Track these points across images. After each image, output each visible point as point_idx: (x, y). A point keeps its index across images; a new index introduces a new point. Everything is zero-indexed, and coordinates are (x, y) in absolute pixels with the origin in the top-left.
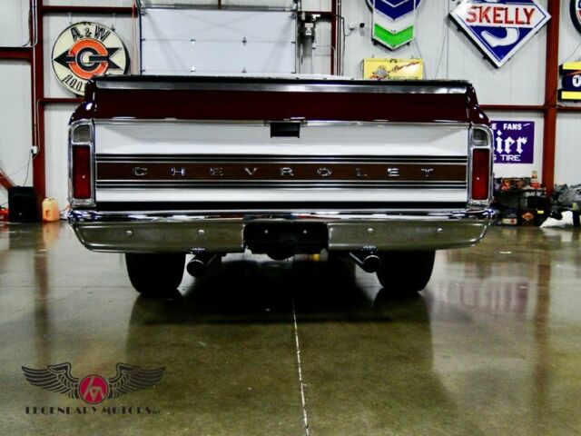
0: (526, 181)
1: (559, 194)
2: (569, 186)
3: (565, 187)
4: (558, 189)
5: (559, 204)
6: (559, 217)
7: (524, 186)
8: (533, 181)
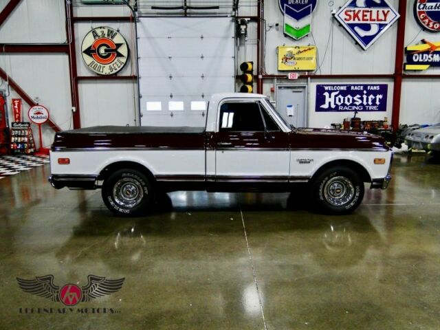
0: (381, 123)
1: (401, 131)
2: (408, 125)
3: (406, 126)
4: (401, 128)
5: (401, 137)
6: (399, 147)
7: (379, 127)
8: (385, 123)
